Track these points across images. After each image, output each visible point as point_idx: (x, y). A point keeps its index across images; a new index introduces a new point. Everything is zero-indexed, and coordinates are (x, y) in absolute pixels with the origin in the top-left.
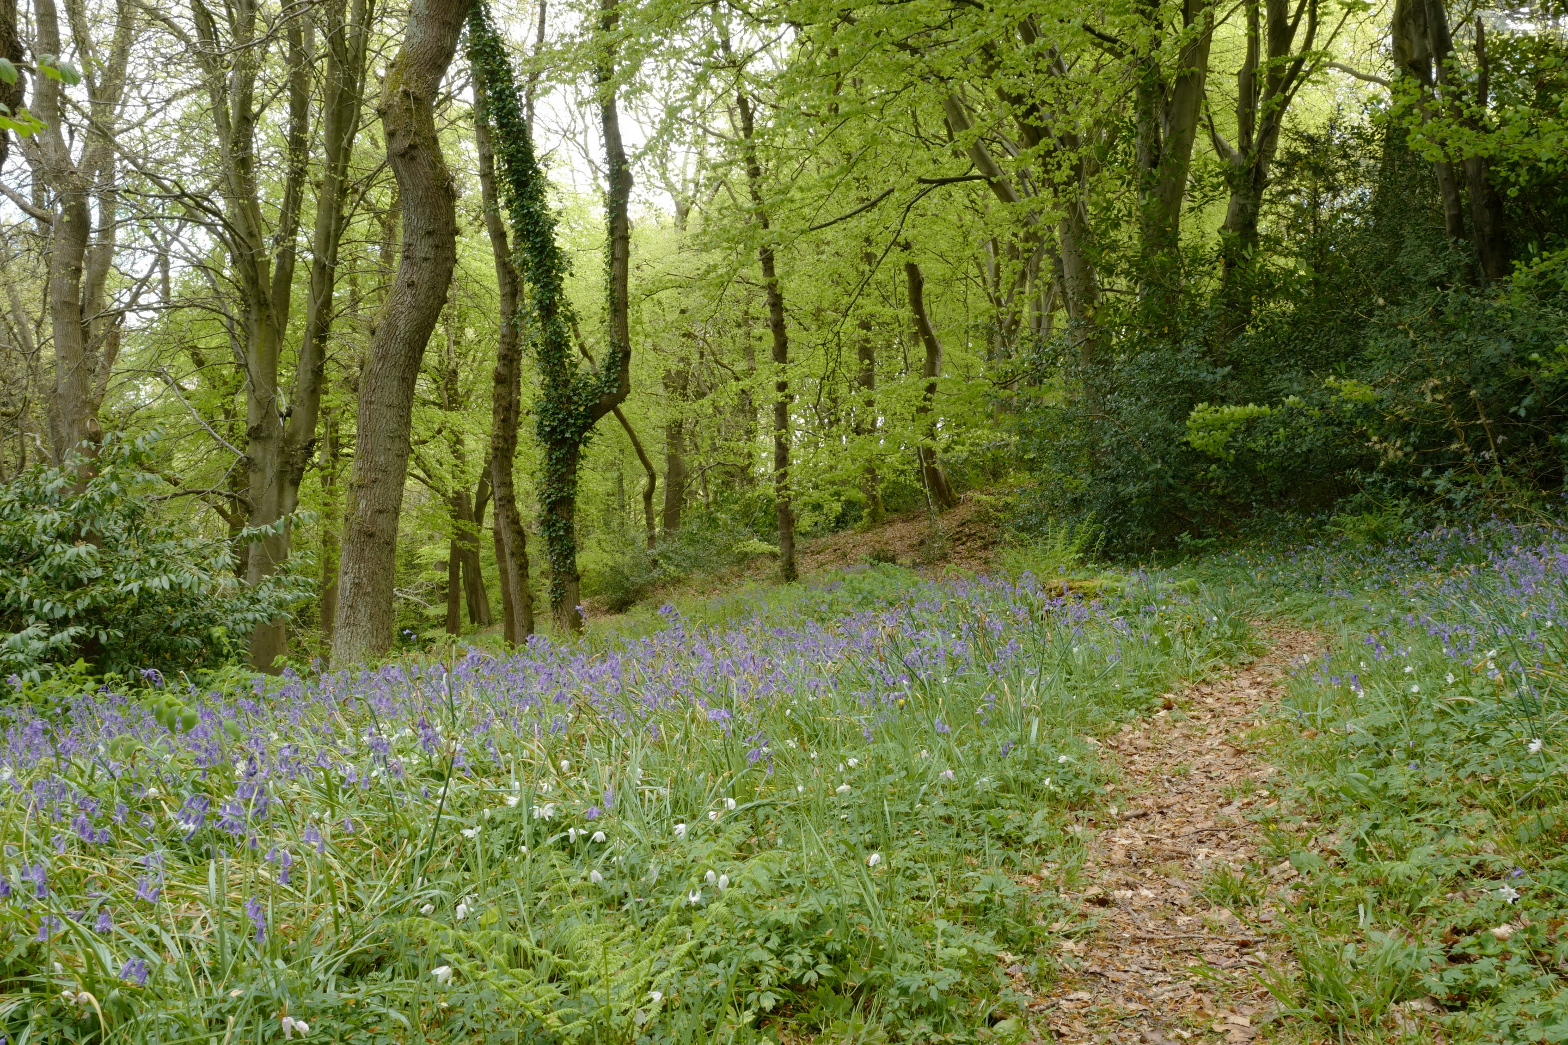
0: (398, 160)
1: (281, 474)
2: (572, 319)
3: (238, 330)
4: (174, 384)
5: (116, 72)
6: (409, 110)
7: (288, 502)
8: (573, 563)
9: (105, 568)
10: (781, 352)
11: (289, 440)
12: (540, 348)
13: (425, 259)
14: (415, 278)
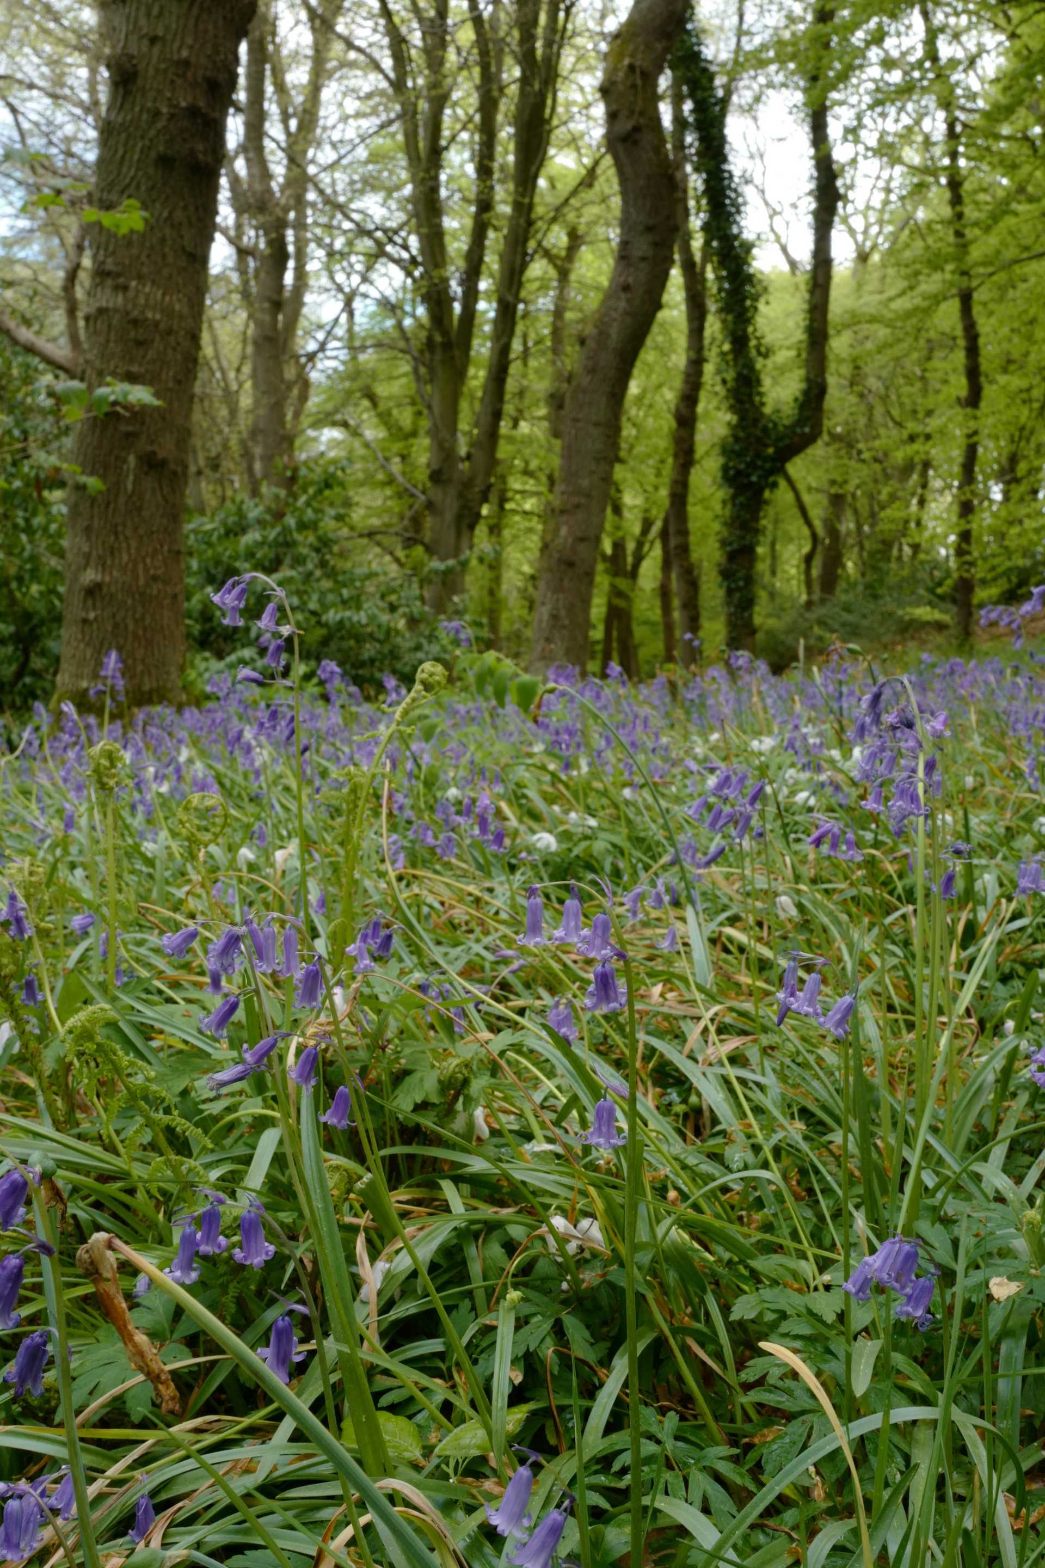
0: (620, 147)
1: (459, 518)
2: (766, 354)
3: (423, 370)
4: (355, 433)
5: (309, 117)
6: (634, 86)
7: (464, 543)
8: (751, 617)
9: (300, 598)
10: (974, 399)
11: (467, 484)
12: (729, 385)
13: (643, 259)
14: (631, 280)
